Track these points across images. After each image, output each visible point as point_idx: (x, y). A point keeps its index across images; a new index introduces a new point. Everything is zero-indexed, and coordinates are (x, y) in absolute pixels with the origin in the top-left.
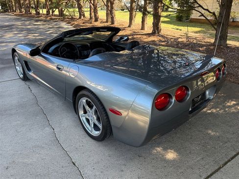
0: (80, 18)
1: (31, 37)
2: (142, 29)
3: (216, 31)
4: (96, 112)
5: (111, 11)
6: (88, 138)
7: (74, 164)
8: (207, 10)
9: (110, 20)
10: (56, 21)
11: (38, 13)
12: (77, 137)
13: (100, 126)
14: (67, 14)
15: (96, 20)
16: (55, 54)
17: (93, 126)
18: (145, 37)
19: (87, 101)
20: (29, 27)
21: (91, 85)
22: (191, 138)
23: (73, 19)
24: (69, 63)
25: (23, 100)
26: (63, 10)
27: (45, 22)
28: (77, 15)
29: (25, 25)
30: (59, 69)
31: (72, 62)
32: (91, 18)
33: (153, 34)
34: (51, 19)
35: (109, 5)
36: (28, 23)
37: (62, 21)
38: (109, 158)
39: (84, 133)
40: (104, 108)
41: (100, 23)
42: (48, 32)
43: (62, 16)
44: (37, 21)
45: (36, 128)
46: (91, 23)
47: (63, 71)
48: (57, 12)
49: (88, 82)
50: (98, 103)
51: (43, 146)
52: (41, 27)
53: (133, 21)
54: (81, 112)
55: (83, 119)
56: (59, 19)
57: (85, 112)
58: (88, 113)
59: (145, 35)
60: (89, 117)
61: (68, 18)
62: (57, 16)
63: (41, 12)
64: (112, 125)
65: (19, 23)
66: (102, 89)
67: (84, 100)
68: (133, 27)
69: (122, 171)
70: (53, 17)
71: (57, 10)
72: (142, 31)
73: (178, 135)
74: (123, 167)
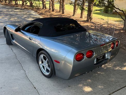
0: (43, 8)
1: (12, 19)
2: (81, 18)
3: (124, 21)
4: (48, 62)
5: (62, 6)
6: (43, 76)
7: (35, 88)
8: (118, 9)
9: (61, 11)
10: (28, 10)
11: (16, 4)
12: (38, 76)
13: (50, 70)
14: (35, 5)
15: (53, 11)
16: (28, 31)
17: (46, 70)
18: (82, 22)
19: (43, 56)
20: (11, 13)
21: (47, 48)
22: (98, 80)
23: (38, 9)
24: (35, 36)
25: (9, 56)
26: (33, 3)
27: (21, 10)
28: (41, 6)
29: (9, 12)
30: (30, 39)
31: (37, 36)
32: (50, 9)
33: (87, 21)
34: (25, 8)
35: (62, 2)
36: (10, 10)
37: (32, 10)
38: (53, 86)
39: (41, 74)
40: (52, 60)
41: (56, 12)
42: (23, 17)
43: (32, 7)
44: (16, 9)
45: (15, 70)
46: (50, 12)
47: (32, 41)
48: (28, 4)
49: (45, 47)
50: (49, 57)
51: (19, 79)
52: (19, 13)
53: (76, 13)
54: (40, 63)
55: (41, 66)
56: (30, 8)
57: (42, 62)
58: (44, 63)
59: (83, 21)
60: (44, 65)
61: (36, 8)
62: (29, 7)
63: (18, 3)
64: (55, 68)
65: (5, 10)
66: (54, 51)
67: (42, 56)
68: (75, 16)
69: (59, 92)
70: (26, 7)
71: (29, 2)
72: (81, 19)
73: (91, 78)
74: (60, 91)
